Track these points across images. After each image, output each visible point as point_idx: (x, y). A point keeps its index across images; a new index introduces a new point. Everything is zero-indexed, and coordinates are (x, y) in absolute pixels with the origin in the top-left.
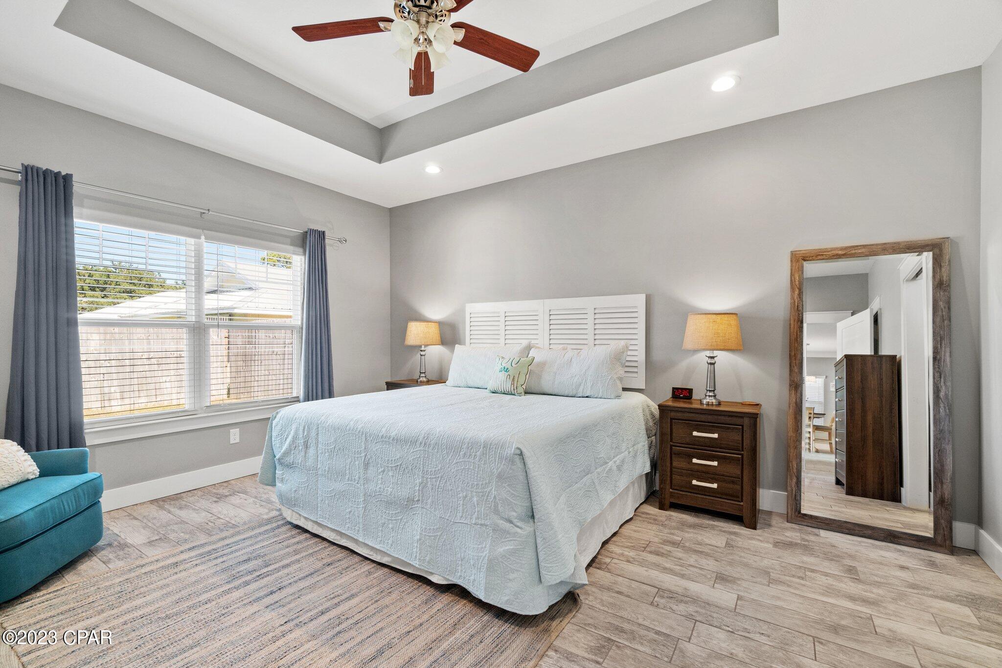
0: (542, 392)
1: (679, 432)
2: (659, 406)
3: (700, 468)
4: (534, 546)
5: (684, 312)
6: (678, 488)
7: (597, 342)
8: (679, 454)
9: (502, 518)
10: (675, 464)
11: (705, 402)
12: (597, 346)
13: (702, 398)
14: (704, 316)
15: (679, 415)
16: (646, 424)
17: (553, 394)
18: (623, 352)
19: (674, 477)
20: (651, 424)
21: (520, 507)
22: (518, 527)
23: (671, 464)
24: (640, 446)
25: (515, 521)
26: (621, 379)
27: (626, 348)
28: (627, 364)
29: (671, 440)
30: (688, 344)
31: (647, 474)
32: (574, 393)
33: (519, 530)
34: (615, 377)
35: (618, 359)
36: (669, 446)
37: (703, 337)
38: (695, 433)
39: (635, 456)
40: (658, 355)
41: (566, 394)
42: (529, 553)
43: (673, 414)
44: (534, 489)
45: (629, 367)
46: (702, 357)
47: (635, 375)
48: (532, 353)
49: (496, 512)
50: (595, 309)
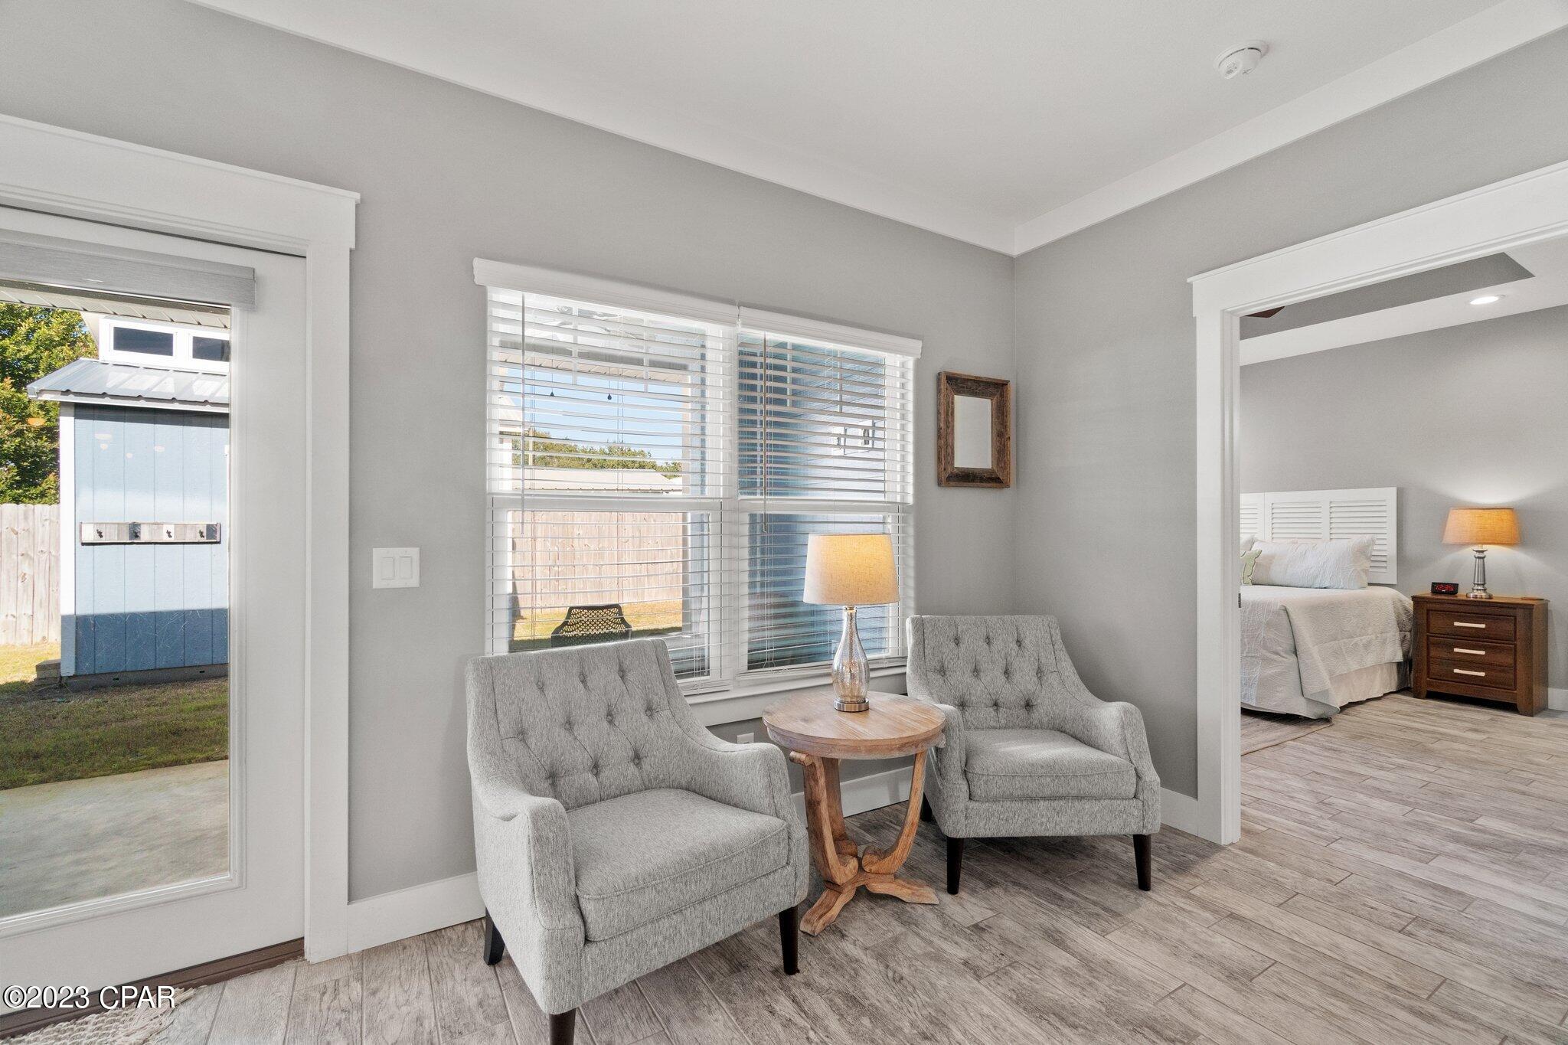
0: (1271, 583)
1: (1438, 623)
2: (1414, 598)
3: (1465, 657)
4: (1297, 671)
5: (1446, 507)
6: (1437, 677)
7: (1333, 536)
8: (1437, 644)
9: (1270, 652)
10: (1432, 653)
11: (1471, 595)
12: (1334, 541)
13: (1468, 591)
14: (1468, 511)
15: (1438, 606)
16: (1398, 617)
17: (1284, 584)
18: (1368, 546)
19: (1433, 666)
20: (1404, 617)
21: (1286, 644)
22: (1283, 657)
23: (1428, 653)
24: (1389, 635)
25: (1282, 653)
26: (1366, 571)
27: (1372, 542)
28: (1373, 559)
29: (1428, 631)
30: (1450, 537)
31: (1399, 664)
32: (1310, 583)
33: (1284, 659)
34: (1359, 569)
35: (1363, 552)
36: (1426, 637)
37: (1466, 531)
38: (1457, 624)
39: (1384, 642)
40: (1413, 548)
41: (1300, 584)
42: (1295, 675)
43: (1429, 606)
44: (1296, 632)
45: (1377, 562)
46: (1470, 552)
47: (1384, 570)
48: (1256, 548)
49: (1265, 647)
50: (1331, 502)
